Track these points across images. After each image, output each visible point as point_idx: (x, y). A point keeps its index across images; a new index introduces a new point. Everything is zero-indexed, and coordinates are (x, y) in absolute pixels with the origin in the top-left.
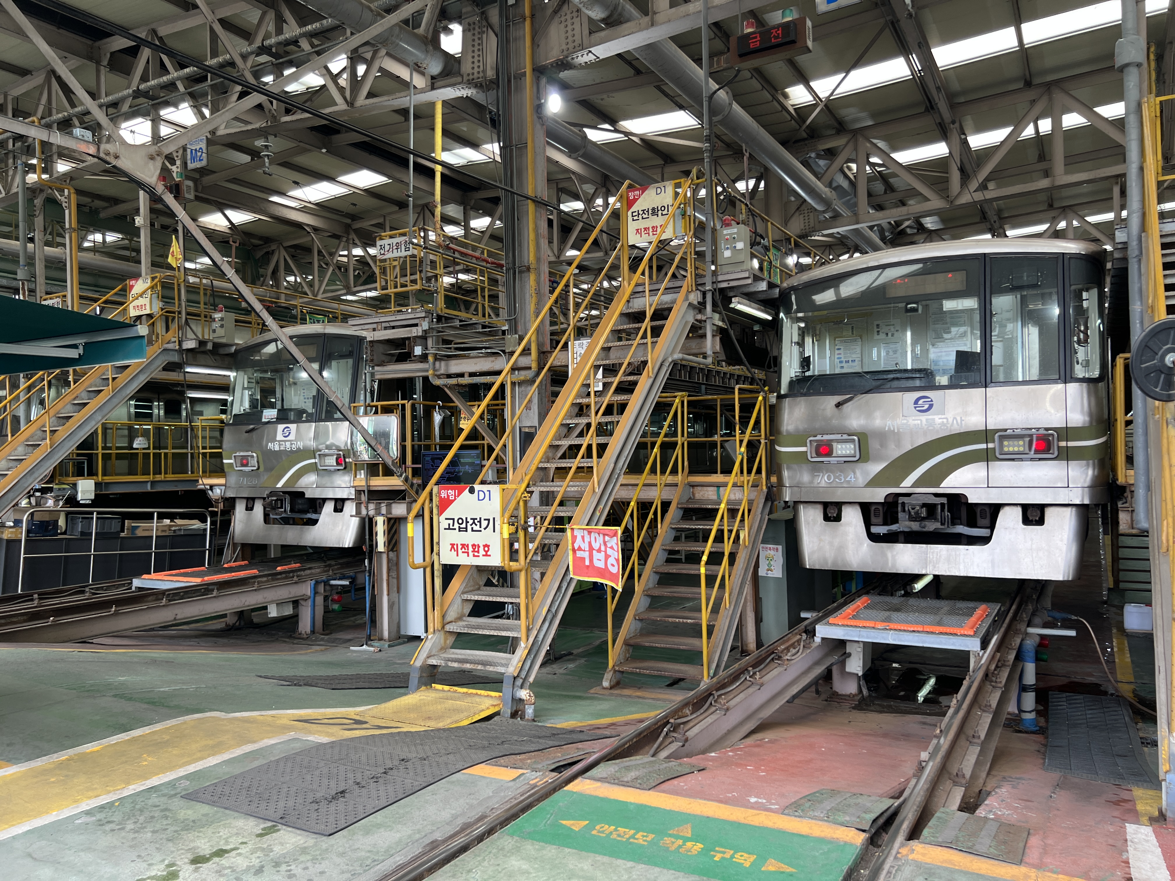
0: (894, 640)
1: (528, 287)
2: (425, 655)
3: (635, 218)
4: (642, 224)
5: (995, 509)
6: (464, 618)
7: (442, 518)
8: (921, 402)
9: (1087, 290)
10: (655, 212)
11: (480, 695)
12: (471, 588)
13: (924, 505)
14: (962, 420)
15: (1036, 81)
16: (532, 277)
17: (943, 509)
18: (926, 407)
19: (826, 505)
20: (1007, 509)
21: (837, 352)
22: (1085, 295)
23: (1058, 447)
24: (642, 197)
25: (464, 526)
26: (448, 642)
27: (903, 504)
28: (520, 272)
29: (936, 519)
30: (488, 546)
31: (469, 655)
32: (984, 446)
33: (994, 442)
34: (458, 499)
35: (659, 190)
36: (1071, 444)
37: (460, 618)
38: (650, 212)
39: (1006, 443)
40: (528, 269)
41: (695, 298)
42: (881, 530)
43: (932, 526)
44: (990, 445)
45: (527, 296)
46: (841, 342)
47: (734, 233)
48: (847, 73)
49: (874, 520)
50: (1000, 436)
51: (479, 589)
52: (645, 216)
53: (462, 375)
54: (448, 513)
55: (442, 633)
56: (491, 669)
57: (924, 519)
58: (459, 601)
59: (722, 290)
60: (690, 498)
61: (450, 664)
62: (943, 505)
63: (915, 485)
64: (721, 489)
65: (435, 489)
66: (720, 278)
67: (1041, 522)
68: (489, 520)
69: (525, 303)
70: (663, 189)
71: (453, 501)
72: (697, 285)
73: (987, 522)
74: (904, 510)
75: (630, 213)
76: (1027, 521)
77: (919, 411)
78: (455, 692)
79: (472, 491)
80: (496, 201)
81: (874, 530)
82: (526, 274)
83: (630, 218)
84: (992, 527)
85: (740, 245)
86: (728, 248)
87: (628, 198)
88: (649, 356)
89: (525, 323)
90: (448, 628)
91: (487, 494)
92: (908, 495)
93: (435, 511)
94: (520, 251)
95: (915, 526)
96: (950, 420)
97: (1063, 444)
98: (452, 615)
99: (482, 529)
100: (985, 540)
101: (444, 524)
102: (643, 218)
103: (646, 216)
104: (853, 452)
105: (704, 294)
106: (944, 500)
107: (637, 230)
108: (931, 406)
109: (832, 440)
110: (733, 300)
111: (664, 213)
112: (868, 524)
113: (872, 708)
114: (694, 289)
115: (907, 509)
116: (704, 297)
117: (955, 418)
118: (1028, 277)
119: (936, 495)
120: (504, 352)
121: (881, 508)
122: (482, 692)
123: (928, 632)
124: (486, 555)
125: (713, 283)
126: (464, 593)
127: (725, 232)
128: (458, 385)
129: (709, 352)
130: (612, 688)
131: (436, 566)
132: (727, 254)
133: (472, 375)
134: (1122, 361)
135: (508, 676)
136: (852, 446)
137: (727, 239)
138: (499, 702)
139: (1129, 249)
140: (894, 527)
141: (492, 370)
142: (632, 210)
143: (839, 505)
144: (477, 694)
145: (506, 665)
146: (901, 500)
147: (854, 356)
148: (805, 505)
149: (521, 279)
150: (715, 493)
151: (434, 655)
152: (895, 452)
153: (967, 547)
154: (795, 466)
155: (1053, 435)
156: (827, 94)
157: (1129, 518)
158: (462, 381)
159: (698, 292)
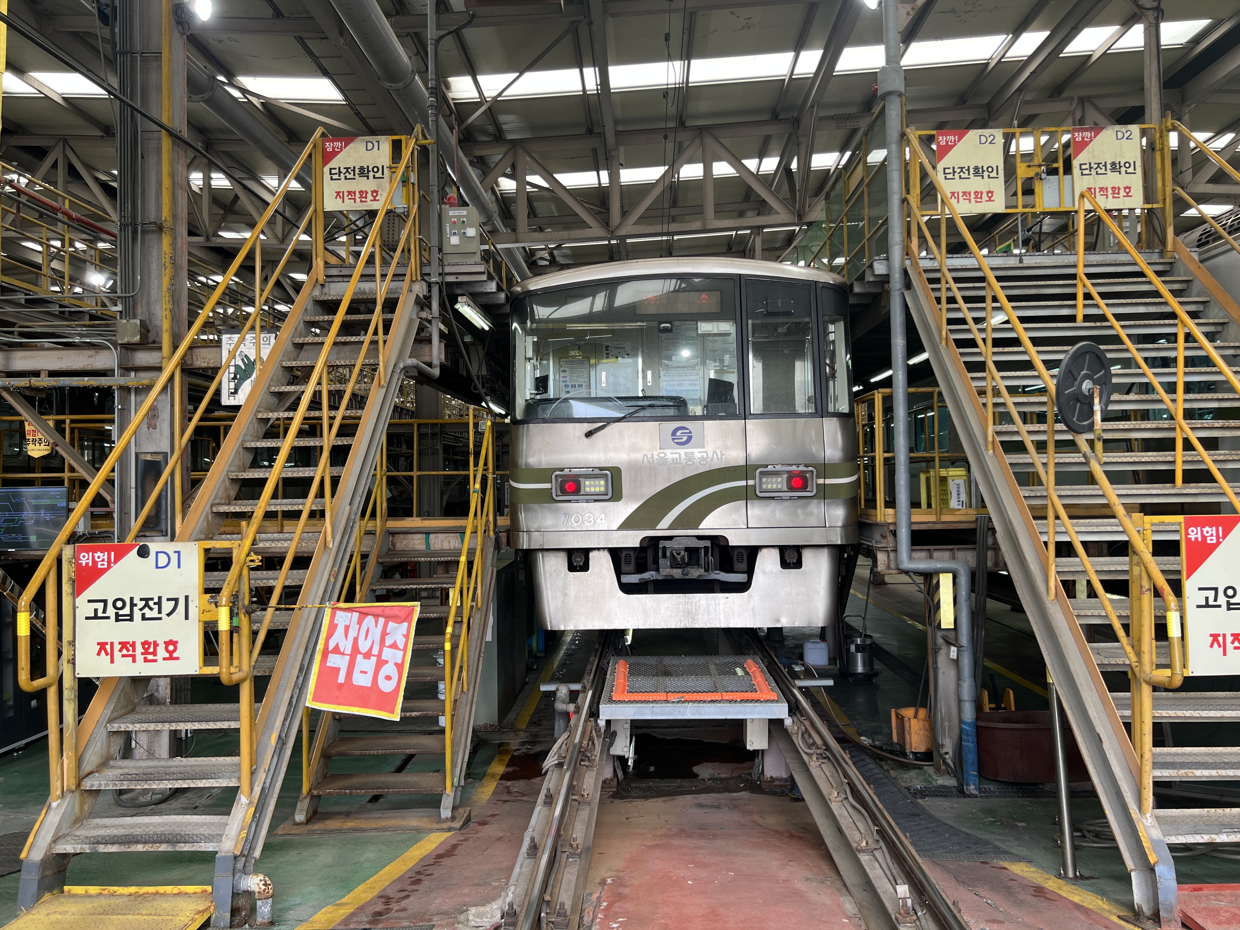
0: (693, 714)
1: (154, 253)
2: (49, 838)
3: (334, 177)
4: (344, 186)
5: (752, 552)
6: (112, 763)
7: (82, 600)
8: (679, 433)
9: (833, 322)
10: (363, 172)
11: (164, 894)
12: (123, 711)
13: (687, 549)
14: (722, 455)
15: (689, 123)
16: (166, 240)
17: (706, 554)
18: (685, 438)
19: (570, 553)
20: (764, 551)
21: (562, 374)
22: (831, 328)
23: (817, 485)
24: (345, 151)
25: (127, 611)
26: (86, 807)
27: (664, 548)
28: (143, 232)
29: (698, 564)
30: (174, 643)
31: (132, 826)
32: (743, 483)
33: (754, 479)
34: (115, 568)
35: (370, 146)
36: (828, 481)
37: (104, 764)
38: (357, 171)
39: (764, 480)
40: (160, 228)
41: (420, 289)
42: (634, 579)
43: (695, 573)
44: (751, 482)
45: (154, 267)
46: (567, 362)
47: (463, 216)
48: (521, 74)
49: (624, 568)
50: (761, 473)
51: (133, 711)
52: (348, 176)
53: (36, 374)
54: (92, 592)
55: (77, 795)
56: (186, 848)
57: (687, 565)
58: (102, 735)
59: (449, 284)
60: (389, 550)
61: (102, 849)
62: (706, 548)
63: (673, 526)
64: (431, 536)
65: (68, 552)
66: (447, 269)
67: (798, 564)
68: (176, 600)
69: (149, 276)
70: (376, 144)
71: (103, 571)
72: (423, 275)
73: (744, 566)
74: (664, 556)
75: (326, 169)
76: (785, 564)
77: (676, 443)
78: (113, 895)
79: (143, 553)
80: (40, 153)
81: (625, 579)
82: (153, 237)
83: (327, 176)
84: (750, 572)
85: (471, 232)
86: (455, 234)
87: (324, 149)
88: (381, 358)
89: (148, 305)
90: (87, 784)
91: (174, 557)
92: (670, 538)
93: (66, 588)
94: (143, 203)
95: (677, 573)
96: (710, 455)
97: (821, 481)
98: (92, 759)
99: (163, 615)
100: (743, 587)
101: (85, 609)
102: (346, 178)
103: (351, 176)
104: (602, 489)
105: (429, 285)
106: (708, 543)
107: (338, 193)
108: (690, 438)
109: (579, 476)
110: (460, 299)
111: (377, 175)
112: (619, 573)
113: (633, 794)
114: (419, 278)
115: (668, 554)
116: (430, 291)
117: (715, 452)
118: (782, 303)
119: (700, 538)
120: (115, 344)
121: (632, 554)
122: (169, 889)
123: (730, 701)
124: (171, 658)
125: (440, 274)
126: (110, 721)
127: (451, 213)
128: (30, 388)
129: (436, 362)
130: (308, 821)
131: (68, 683)
132: (455, 240)
133: (53, 374)
134: (880, 396)
135: (225, 858)
136: (602, 482)
137: (454, 223)
138: (207, 904)
139: (892, 281)
140: (647, 575)
141: (89, 368)
142: (332, 164)
143: (586, 552)
144: (157, 893)
145: (218, 838)
146: (662, 544)
147: (581, 380)
148: (546, 554)
149: (143, 242)
150: (423, 541)
151: (65, 836)
152: (650, 491)
153: (726, 595)
154: (536, 506)
155: (812, 471)
156: (495, 94)
157: (886, 558)
158: (35, 382)
159: (424, 284)
